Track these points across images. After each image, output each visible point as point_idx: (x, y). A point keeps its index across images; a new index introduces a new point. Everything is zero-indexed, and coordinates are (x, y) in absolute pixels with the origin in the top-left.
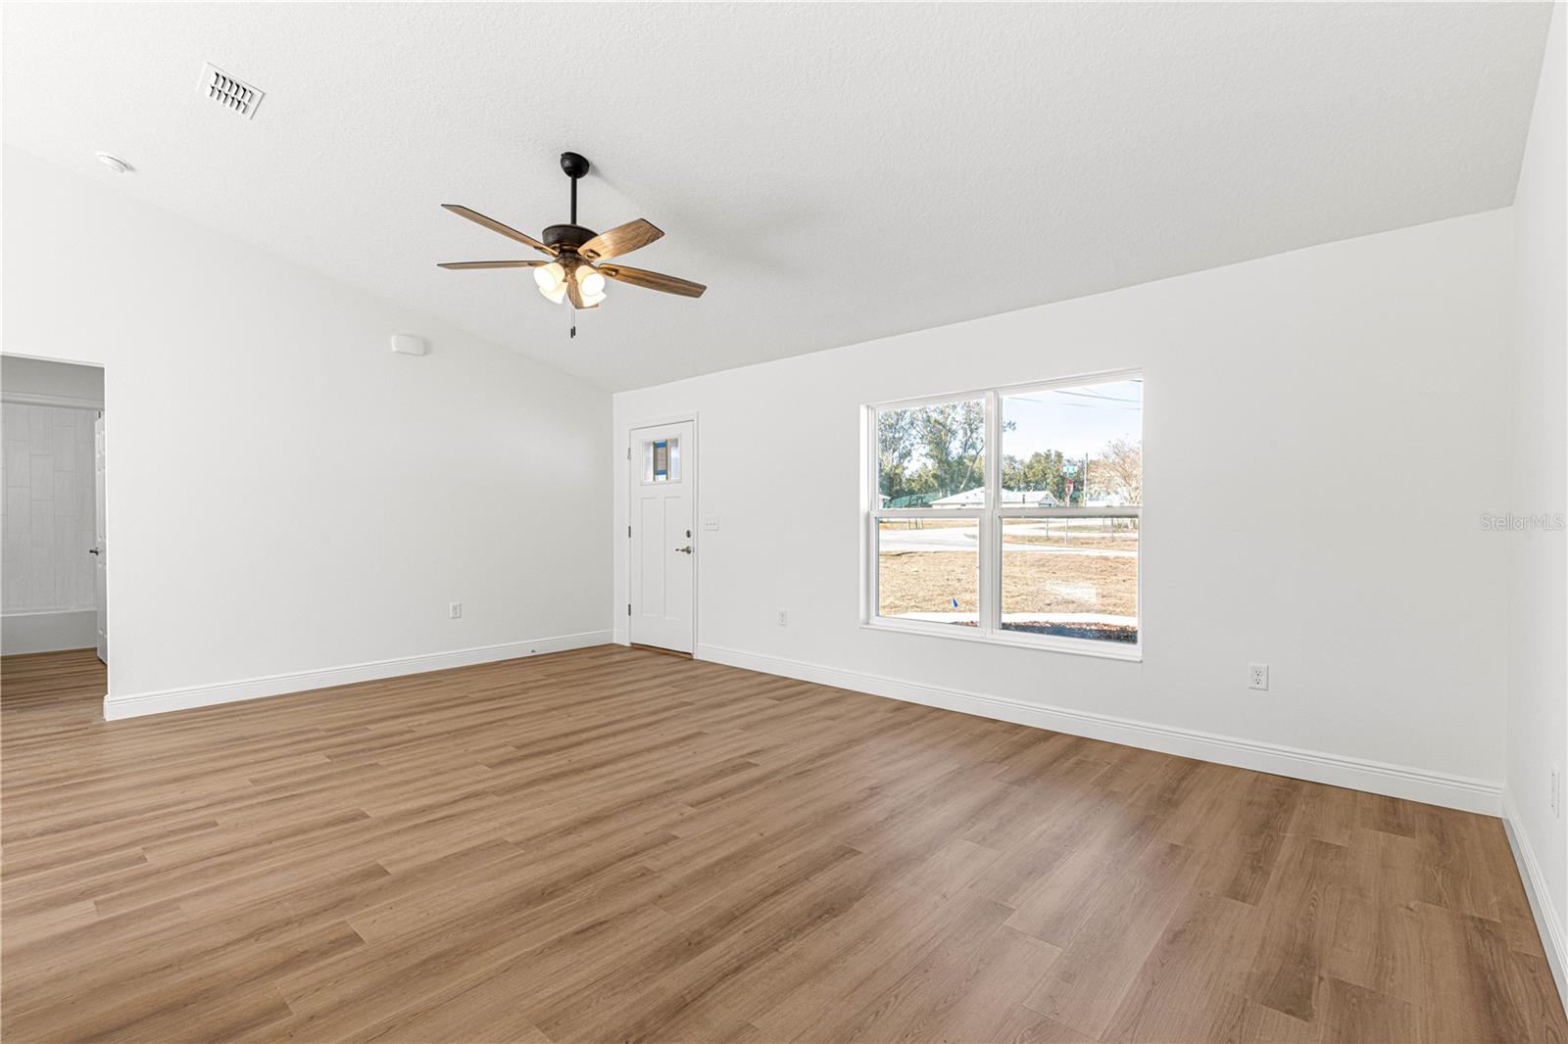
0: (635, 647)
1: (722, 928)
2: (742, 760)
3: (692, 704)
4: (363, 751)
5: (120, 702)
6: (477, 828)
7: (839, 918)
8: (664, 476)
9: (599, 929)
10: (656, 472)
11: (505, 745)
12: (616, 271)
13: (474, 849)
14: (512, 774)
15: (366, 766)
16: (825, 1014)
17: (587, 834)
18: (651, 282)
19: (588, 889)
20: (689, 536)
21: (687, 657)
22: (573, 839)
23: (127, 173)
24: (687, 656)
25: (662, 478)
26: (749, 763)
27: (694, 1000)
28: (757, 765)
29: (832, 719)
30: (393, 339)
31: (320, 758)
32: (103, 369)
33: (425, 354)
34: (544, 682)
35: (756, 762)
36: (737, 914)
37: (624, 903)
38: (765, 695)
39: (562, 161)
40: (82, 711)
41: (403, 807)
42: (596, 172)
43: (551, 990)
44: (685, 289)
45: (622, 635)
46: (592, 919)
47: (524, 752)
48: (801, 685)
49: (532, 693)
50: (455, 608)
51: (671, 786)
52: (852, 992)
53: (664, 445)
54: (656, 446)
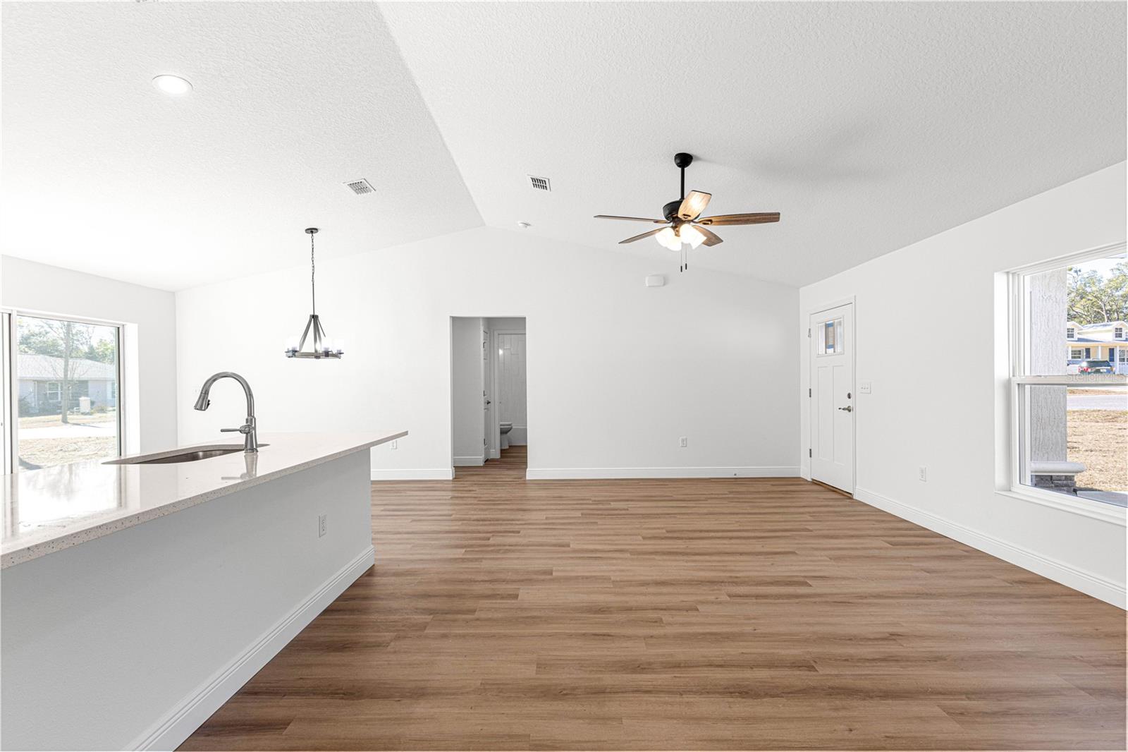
0: (815, 482)
1: (665, 668)
2: (802, 579)
3: (811, 531)
4: (598, 515)
5: (535, 471)
6: (605, 567)
7: (744, 700)
8: (832, 349)
9: (605, 638)
10: (827, 346)
11: (662, 528)
12: (711, 221)
13: (591, 577)
14: (651, 546)
15: (592, 523)
16: (666, 740)
17: (652, 589)
18: (738, 221)
19: (622, 617)
20: (849, 397)
21: (848, 496)
22: (643, 589)
23: (528, 227)
24: (850, 495)
25: (830, 351)
26: (806, 583)
27: (610, 693)
28: (811, 586)
29: (928, 572)
30: (647, 279)
31: (578, 514)
32: (525, 318)
33: (664, 285)
34: (727, 496)
35: (810, 583)
36: (682, 665)
37: (629, 631)
38: (882, 538)
39: (675, 159)
40: (514, 473)
41: (586, 547)
42: (698, 159)
43: (558, 653)
44: (765, 219)
45: (807, 471)
46: (609, 631)
47: (670, 535)
48: (937, 537)
49: (709, 501)
50: (683, 440)
51: (730, 580)
52: (696, 741)
53: (832, 325)
54: (827, 326)
